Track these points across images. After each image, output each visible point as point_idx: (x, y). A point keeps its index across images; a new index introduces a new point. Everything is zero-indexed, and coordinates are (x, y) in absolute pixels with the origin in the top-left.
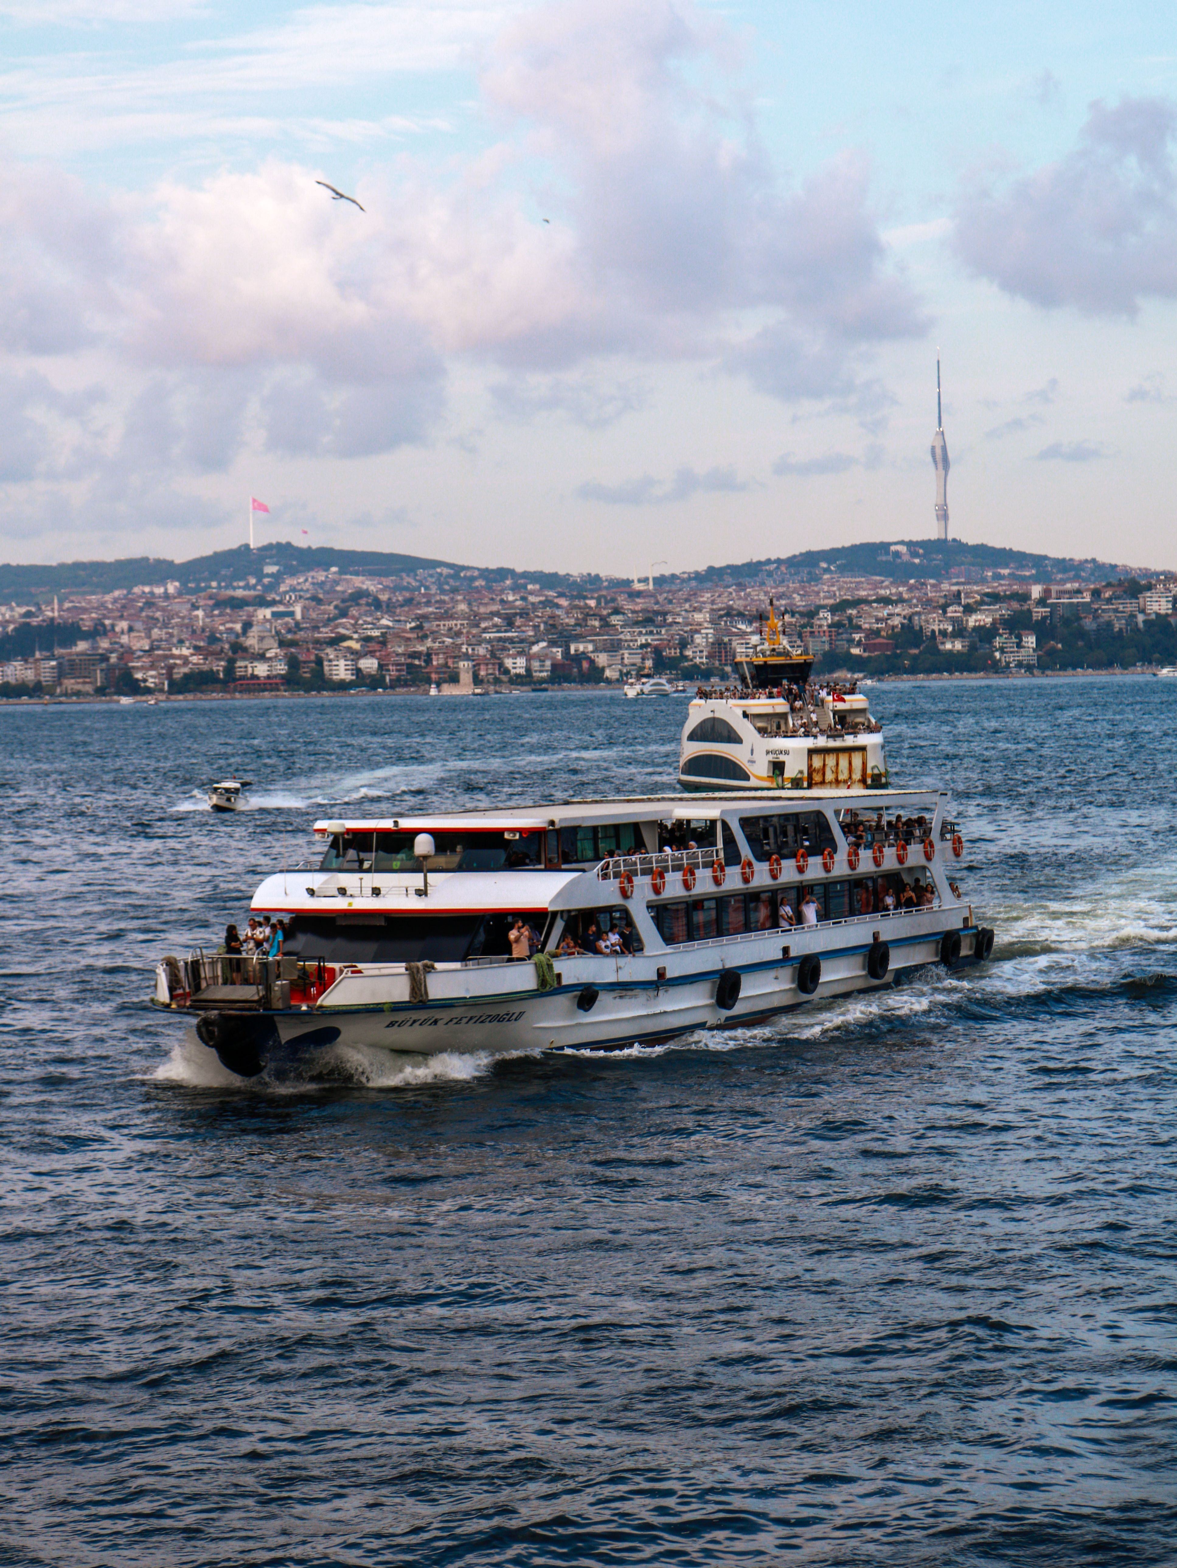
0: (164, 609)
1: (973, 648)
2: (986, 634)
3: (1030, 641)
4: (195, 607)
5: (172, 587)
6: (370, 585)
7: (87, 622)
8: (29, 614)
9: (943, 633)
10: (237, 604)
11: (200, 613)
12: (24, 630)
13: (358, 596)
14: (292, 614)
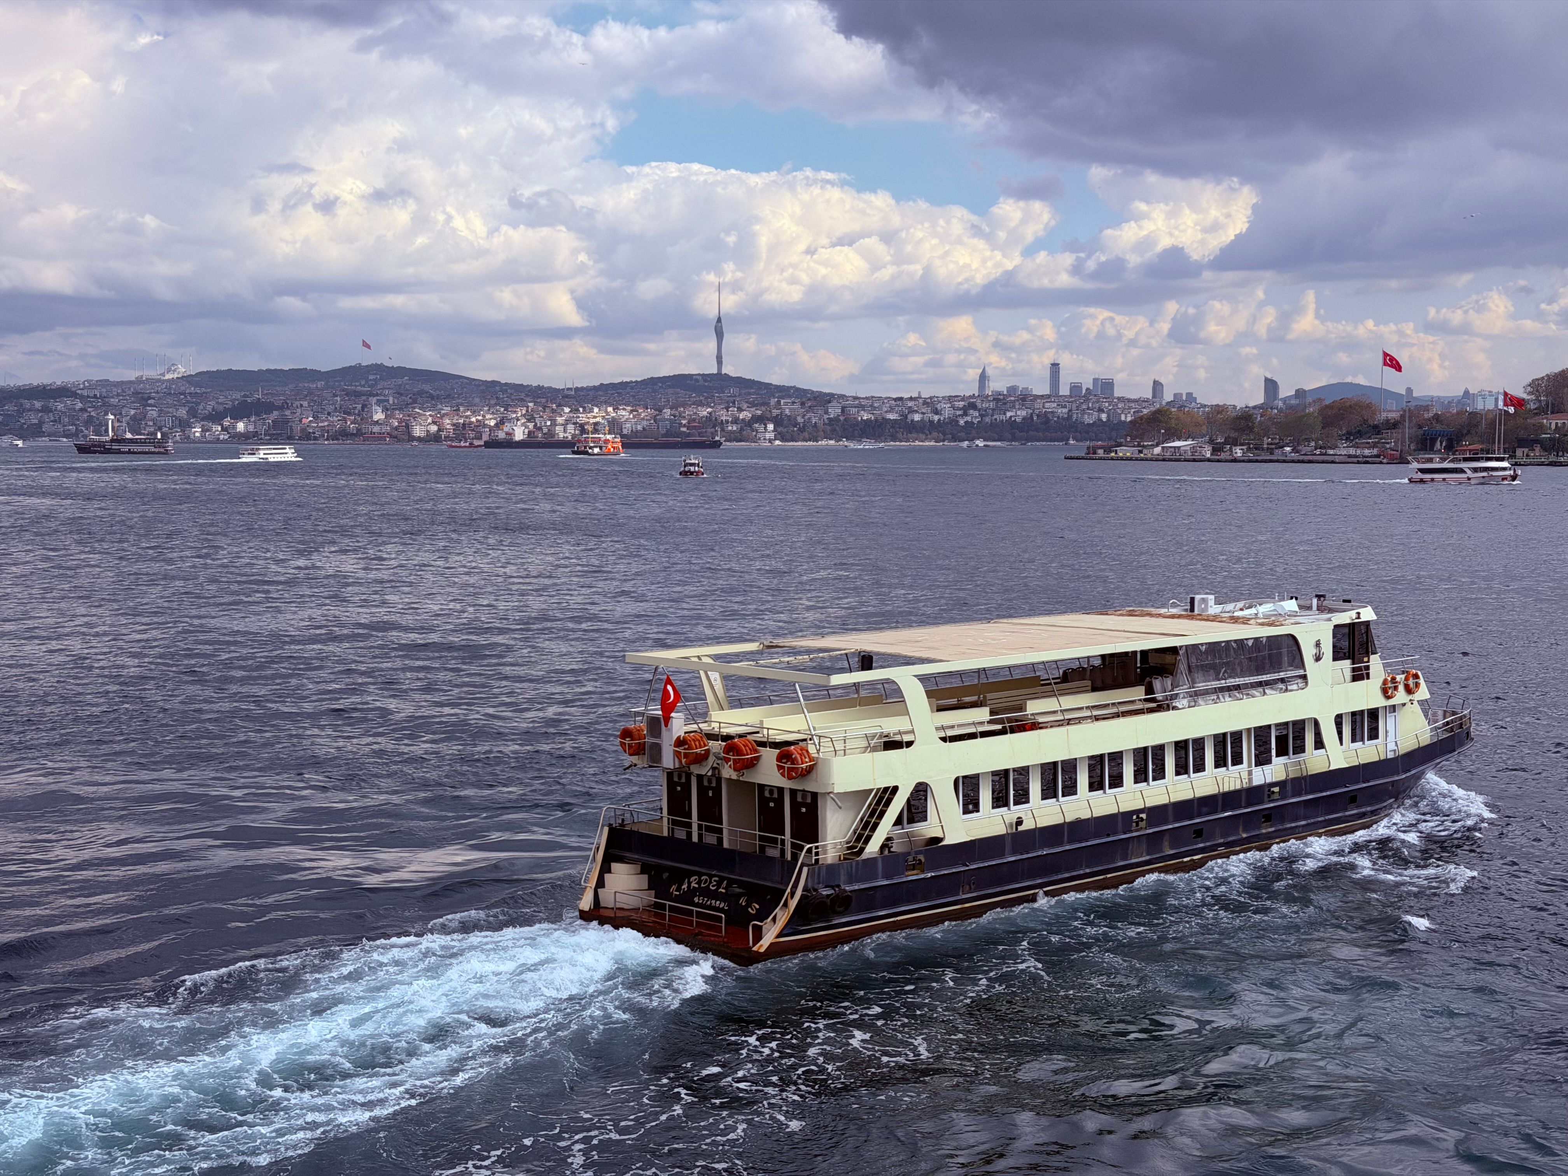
0: (318, 396)
1: (742, 429)
2: (749, 423)
3: (771, 427)
4: (335, 395)
5: (320, 384)
6: (427, 387)
7: (278, 401)
8: (245, 396)
9: (727, 422)
10: (358, 394)
11: (338, 399)
12: (243, 403)
13: (421, 393)
14: (388, 401)
